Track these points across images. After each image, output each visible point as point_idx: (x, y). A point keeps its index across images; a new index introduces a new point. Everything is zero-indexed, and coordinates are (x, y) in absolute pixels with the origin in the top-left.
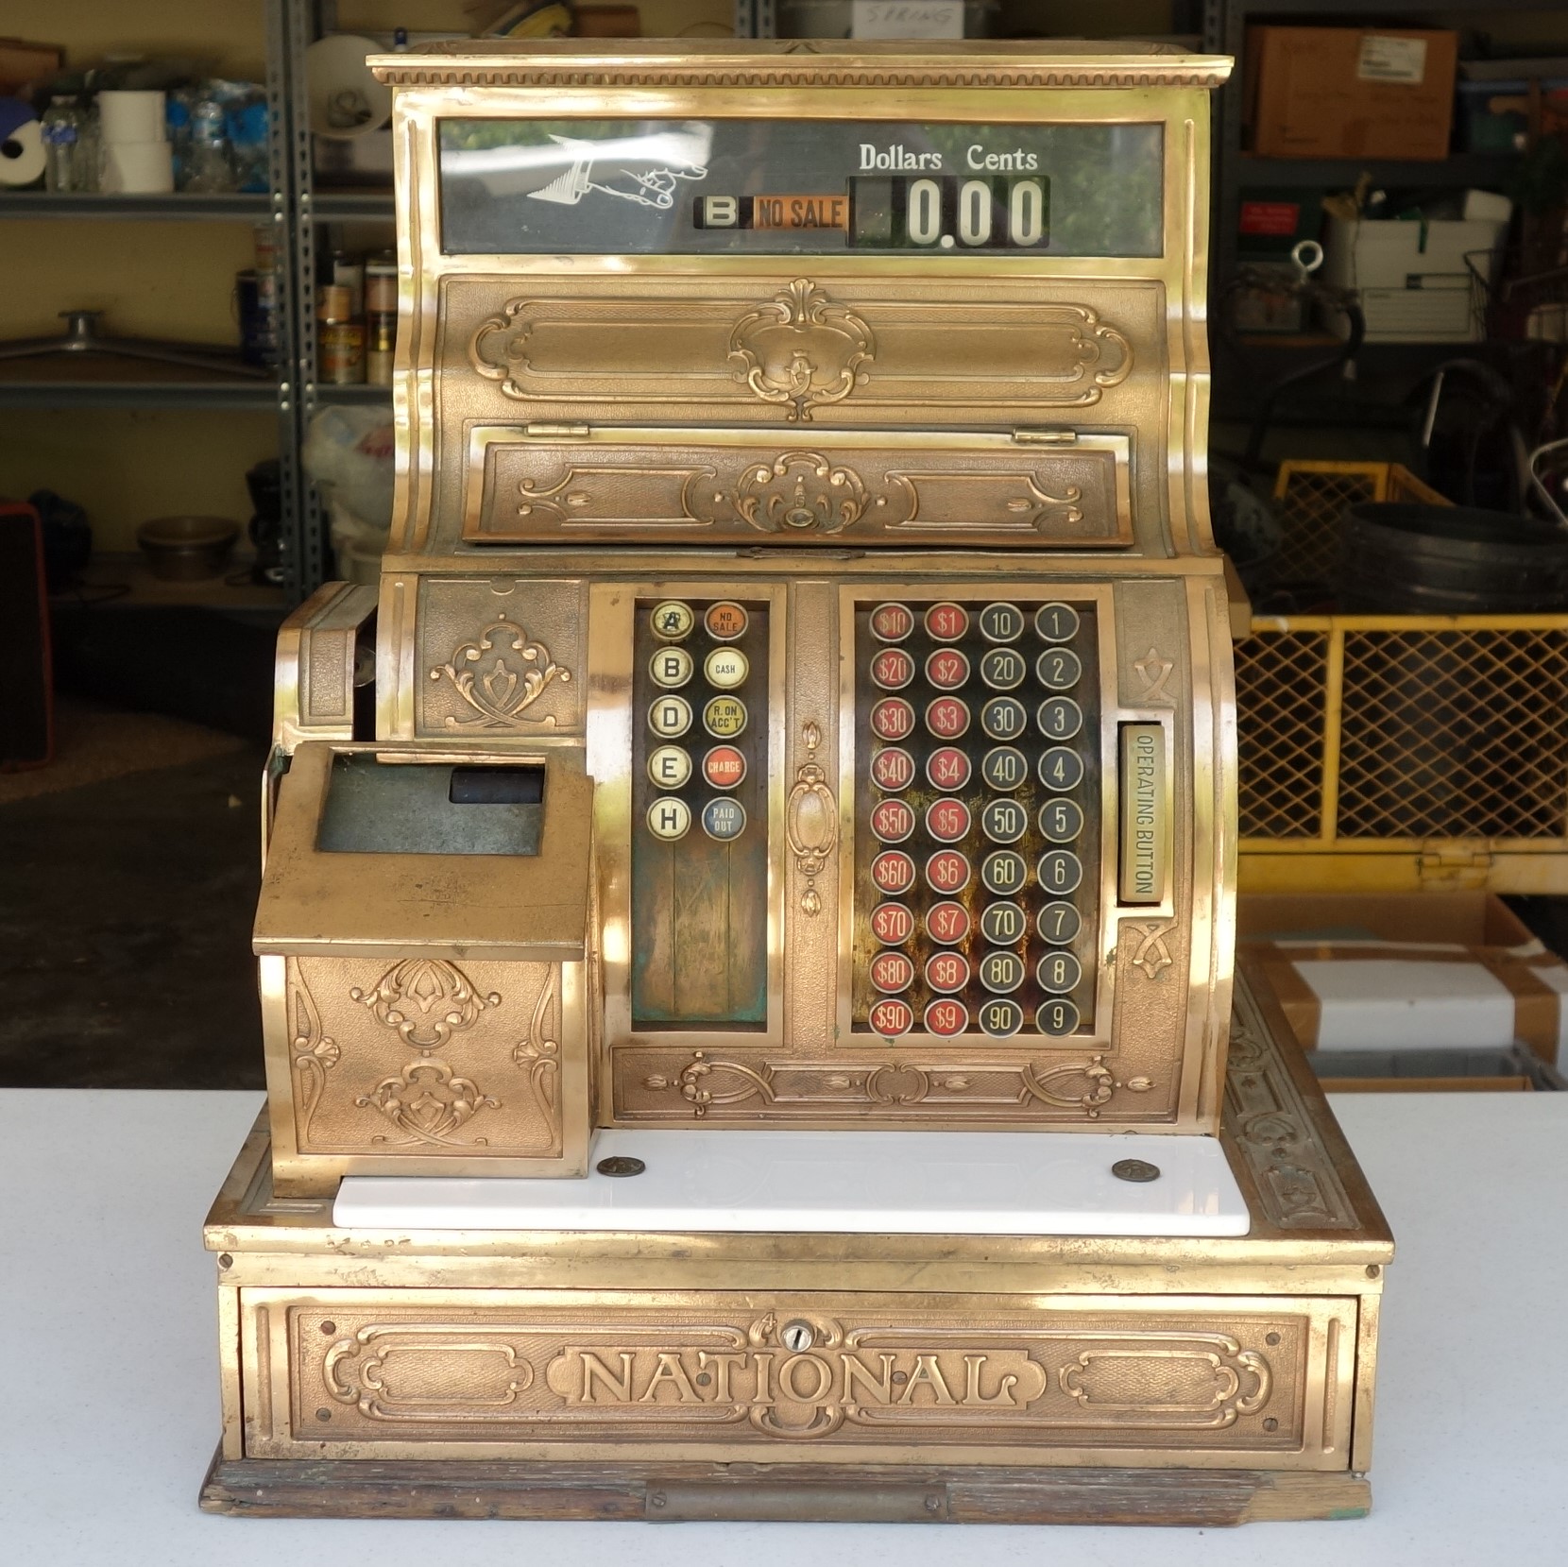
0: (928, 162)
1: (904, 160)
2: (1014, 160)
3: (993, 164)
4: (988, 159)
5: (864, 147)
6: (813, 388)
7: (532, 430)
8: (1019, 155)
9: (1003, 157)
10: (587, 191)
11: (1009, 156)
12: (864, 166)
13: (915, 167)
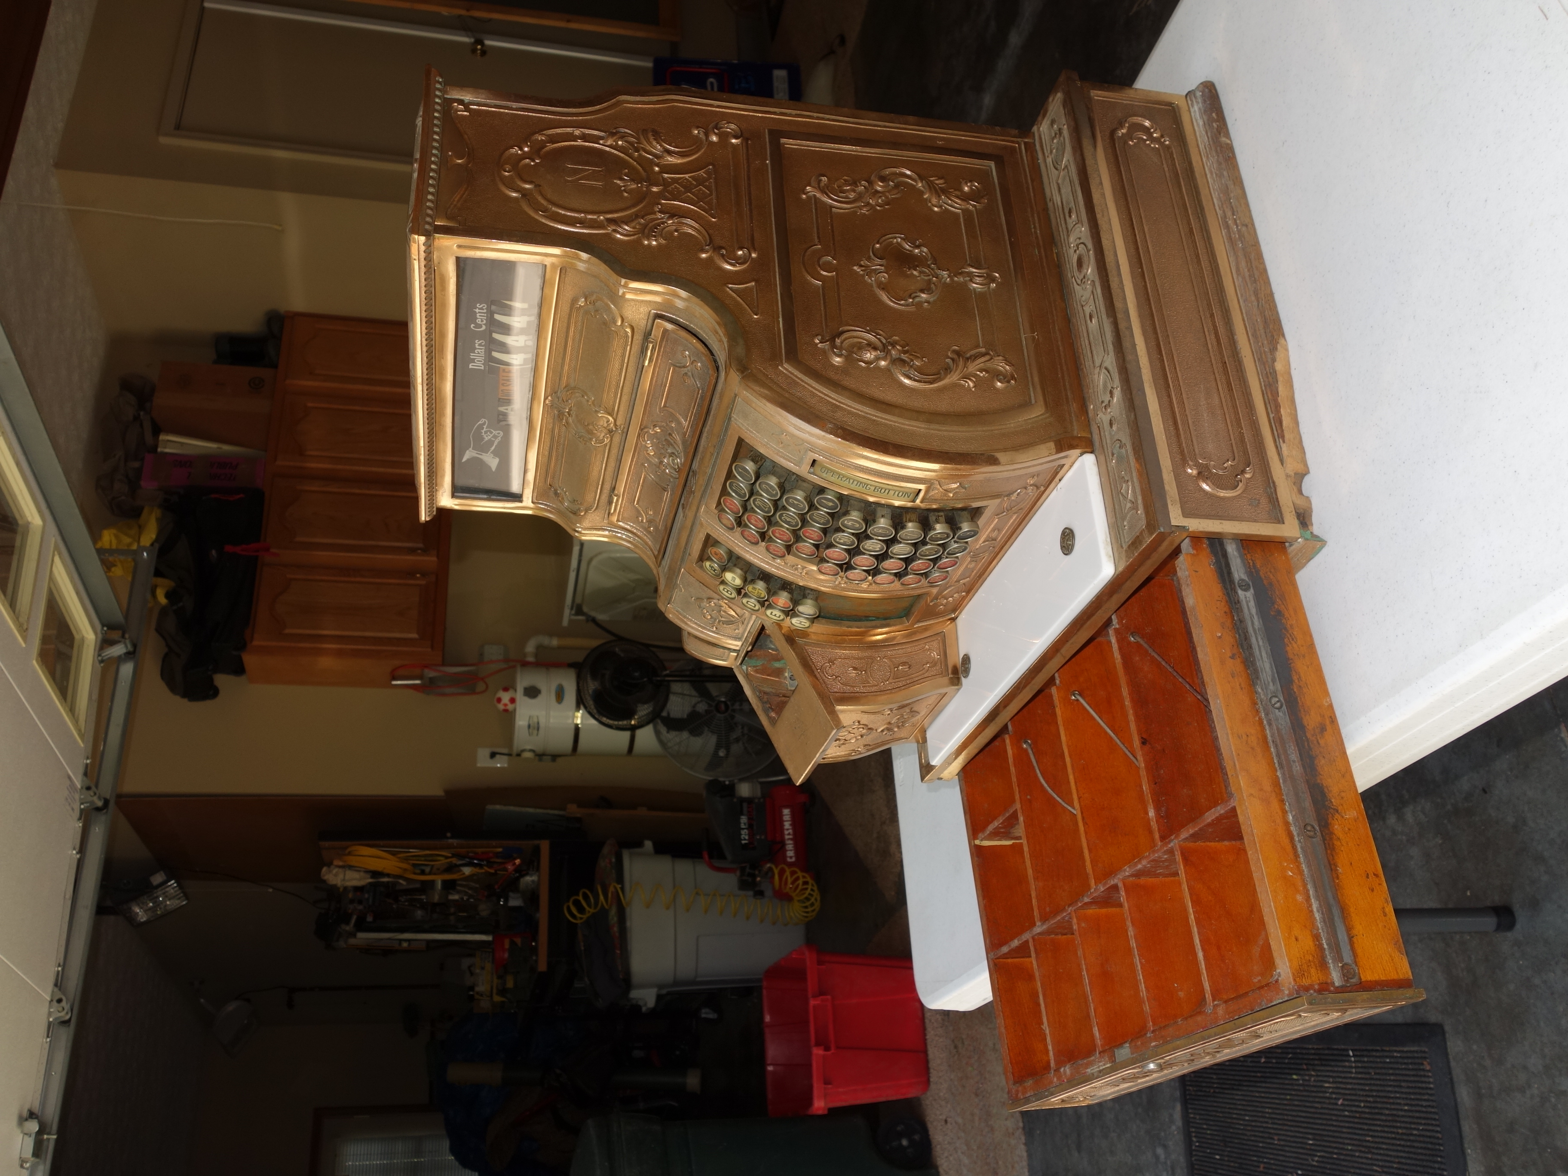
0: (480, 345)
1: (479, 353)
2: (479, 313)
3: (482, 321)
4: (480, 323)
5: (470, 367)
6: (605, 425)
7: (612, 511)
8: (477, 310)
9: (478, 317)
10: (492, 455)
11: (478, 315)
12: (482, 368)
13: (483, 350)
